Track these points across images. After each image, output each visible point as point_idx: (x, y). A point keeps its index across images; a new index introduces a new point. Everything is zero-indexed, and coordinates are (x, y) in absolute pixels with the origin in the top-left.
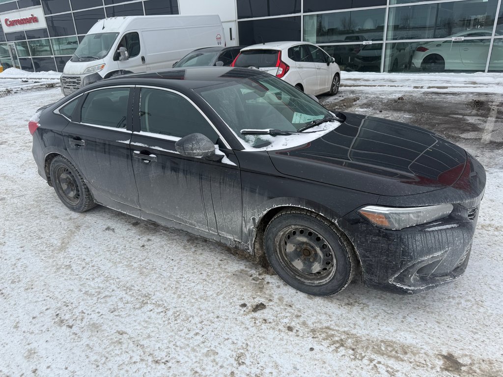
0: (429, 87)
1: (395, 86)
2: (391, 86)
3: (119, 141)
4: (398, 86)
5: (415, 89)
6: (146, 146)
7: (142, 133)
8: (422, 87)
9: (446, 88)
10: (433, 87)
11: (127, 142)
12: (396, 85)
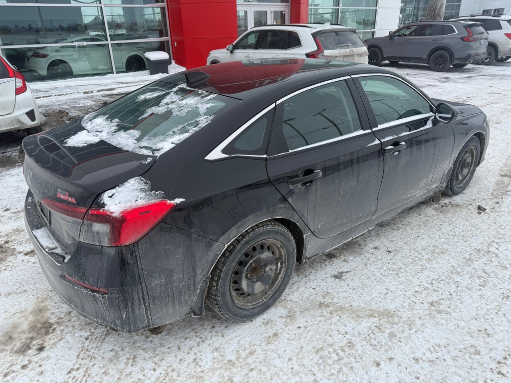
0: (99, 91)
1: (63, 95)
2: (59, 95)
3: (369, 145)
4: (67, 94)
5: (85, 95)
6: (395, 137)
7: (380, 127)
8: (92, 92)
9: (113, 89)
10: (102, 90)
11: (377, 142)
12: (65, 93)
